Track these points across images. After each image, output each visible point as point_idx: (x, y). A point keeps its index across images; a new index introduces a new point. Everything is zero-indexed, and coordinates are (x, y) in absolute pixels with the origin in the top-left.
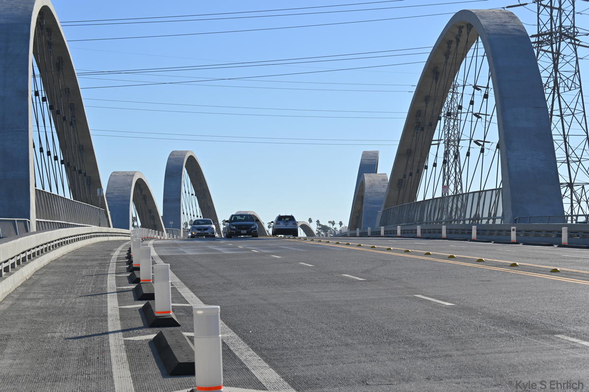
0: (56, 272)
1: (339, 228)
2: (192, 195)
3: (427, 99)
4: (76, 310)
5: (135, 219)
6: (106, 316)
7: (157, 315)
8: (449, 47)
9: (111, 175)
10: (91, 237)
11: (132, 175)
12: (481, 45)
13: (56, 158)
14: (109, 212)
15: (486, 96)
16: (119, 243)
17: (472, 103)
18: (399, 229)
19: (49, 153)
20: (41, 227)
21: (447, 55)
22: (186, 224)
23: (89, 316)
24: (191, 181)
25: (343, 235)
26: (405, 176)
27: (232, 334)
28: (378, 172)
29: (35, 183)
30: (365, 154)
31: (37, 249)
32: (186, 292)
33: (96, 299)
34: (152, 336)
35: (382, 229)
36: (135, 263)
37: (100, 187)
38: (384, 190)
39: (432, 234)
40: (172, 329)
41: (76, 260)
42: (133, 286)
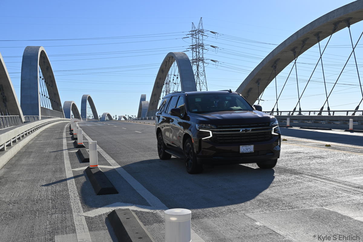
0: (47, 132)
1: (134, 117)
2: (90, 108)
3: (160, 79)
4: (53, 144)
5: (72, 116)
6: (62, 145)
7: (78, 144)
8: (166, 63)
9: (65, 102)
10: (58, 121)
11: (71, 102)
12: (176, 63)
13: (47, 97)
14: (64, 114)
15: (177, 78)
16: (67, 123)
17: (173, 80)
18: (152, 117)
19: (45, 96)
20: (43, 118)
21: (166, 66)
22: (88, 117)
23: (57, 145)
24: (90, 104)
25: (136, 119)
26: (154, 102)
27: (102, 150)
28: (146, 101)
29: (41, 105)
30: (142, 95)
31: (41, 125)
32: (87, 137)
33: (59, 140)
34: (77, 151)
36: (72, 129)
37: (61, 106)
38: (148, 106)
40: (83, 148)
41: (53, 128)
42: (71, 136)
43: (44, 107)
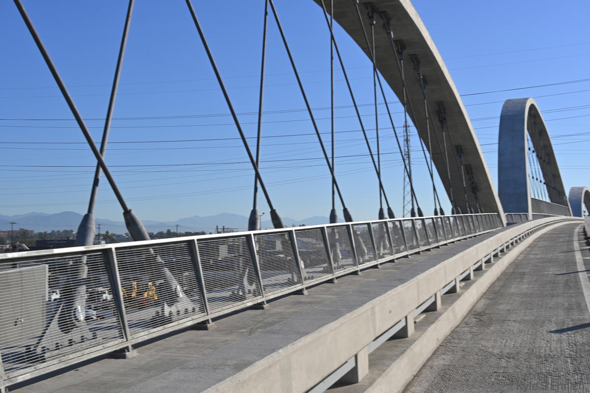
0: (545, 240)
4: (559, 260)
5: (585, 212)
9: (571, 189)
10: (562, 222)
11: (582, 189)
14: (570, 208)
16: (578, 224)
23: (566, 263)
33: (569, 254)
37: (565, 195)
41: (555, 234)
42: (589, 247)
43: (537, 198)
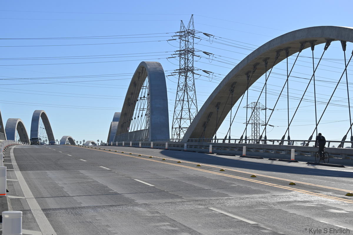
2: (43, 128)
5: (17, 136)
9: (8, 120)
11: (16, 120)
14: (5, 135)
18: (123, 142)
35: (117, 143)
37: (2, 124)
39: (136, 145)
